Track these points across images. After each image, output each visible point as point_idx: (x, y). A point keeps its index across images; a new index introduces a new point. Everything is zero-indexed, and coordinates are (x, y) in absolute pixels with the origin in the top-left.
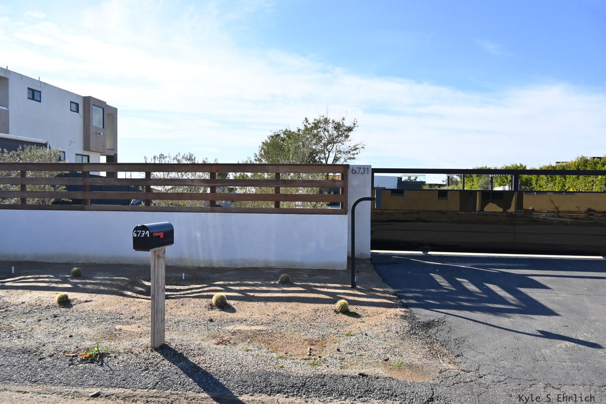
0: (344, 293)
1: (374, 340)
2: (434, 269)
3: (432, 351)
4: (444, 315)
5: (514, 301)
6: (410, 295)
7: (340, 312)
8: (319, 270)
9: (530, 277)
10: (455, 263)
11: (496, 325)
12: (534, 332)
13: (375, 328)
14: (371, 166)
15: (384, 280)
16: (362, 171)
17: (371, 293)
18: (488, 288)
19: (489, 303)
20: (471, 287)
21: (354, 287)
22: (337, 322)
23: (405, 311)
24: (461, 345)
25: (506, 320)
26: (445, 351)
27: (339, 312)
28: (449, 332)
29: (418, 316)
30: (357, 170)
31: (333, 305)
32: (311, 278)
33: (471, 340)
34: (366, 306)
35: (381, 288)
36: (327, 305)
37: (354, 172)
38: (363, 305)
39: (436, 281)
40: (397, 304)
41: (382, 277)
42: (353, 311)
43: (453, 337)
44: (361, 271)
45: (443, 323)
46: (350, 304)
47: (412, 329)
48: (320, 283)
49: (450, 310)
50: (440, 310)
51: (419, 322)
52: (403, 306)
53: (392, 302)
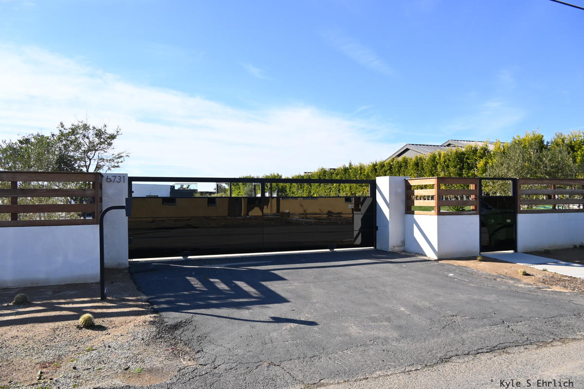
0: (91, 306)
1: (117, 351)
2: (190, 272)
3: (174, 352)
4: (192, 315)
6: (163, 300)
7: (84, 327)
8: (67, 285)
9: (272, 272)
10: (211, 264)
11: (237, 317)
12: (267, 319)
13: (120, 338)
14: (127, 174)
15: (139, 289)
16: (117, 179)
17: (121, 303)
18: (237, 286)
19: (235, 299)
20: (222, 286)
21: (103, 299)
22: (78, 338)
23: (155, 317)
24: (202, 341)
25: (247, 311)
26: (188, 349)
27: (82, 328)
28: (194, 330)
29: (166, 320)
30: (113, 179)
31: (76, 321)
32: (56, 295)
33: (212, 335)
34: (114, 316)
35: (134, 296)
36: (69, 322)
37: (109, 180)
38: (111, 317)
39: (190, 283)
40: (147, 311)
41: (137, 285)
42: (99, 324)
43: (197, 335)
44: (116, 282)
45: (190, 322)
46: (95, 317)
47: (159, 333)
48: (65, 299)
49: (197, 310)
50: (189, 311)
51: (167, 325)
52: (153, 312)
53: (143, 309)
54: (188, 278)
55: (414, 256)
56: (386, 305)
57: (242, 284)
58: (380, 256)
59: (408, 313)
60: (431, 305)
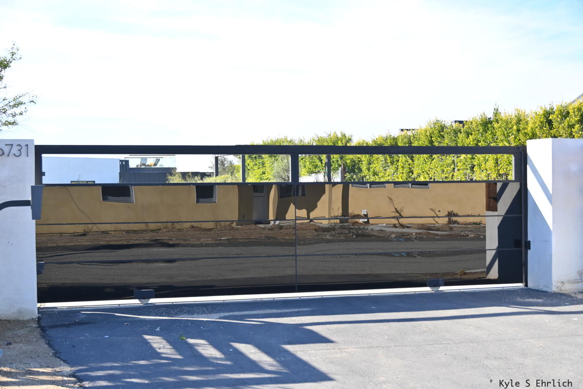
2: (152, 328)
5: (272, 365)
6: (100, 373)
9: (309, 327)
14: (32, 141)
15: (57, 355)
16: (15, 150)
19: (232, 373)
20: (208, 351)
30: (6, 149)
35: (49, 367)
39: (151, 347)
44: (14, 342)
54: (147, 337)
57: (249, 350)
58: (531, 300)
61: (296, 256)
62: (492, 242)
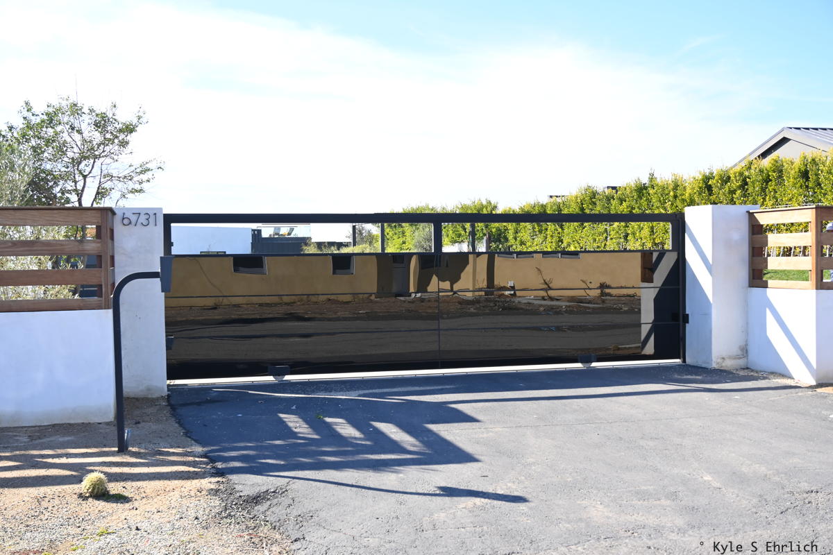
0: (102, 463)
1: (151, 536)
2: (287, 406)
3: (254, 540)
4: (287, 480)
5: (414, 446)
6: (234, 454)
7: (91, 496)
8: (54, 426)
9: (453, 406)
10: (330, 391)
11: (372, 486)
12: (432, 489)
13: (156, 516)
14: (161, 209)
15: (188, 434)
16: (143, 219)
17: (155, 457)
18: (376, 430)
19: (372, 454)
20: (347, 430)
21: (123, 449)
22: (82, 514)
23: (218, 482)
24: (305, 524)
26: (278, 536)
27: (88, 497)
28: (290, 505)
29: (238, 488)
30: (133, 218)
31: (76, 486)
33: (323, 514)
34: (144, 480)
35: (179, 447)
36: (64, 487)
37: (126, 221)
38: (139, 480)
39: (287, 426)
40: (205, 473)
41: (184, 428)
42: (117, 492)
43: (295, 513)
44: (143, 421)
45: (284, 492)
46: (110, 481)
47: (226, 510)
48: (53, 449)
49: (297, 472)
50: (282, 474)
51: (241, 496)
52: (216, 474)
53: (196, 470)
54: (282, 415)
55: (764, 378)
56: (676, 471)
57: (390, 430)
58: (689, 377)
59: (718, 485)
60: (769, 472)
61: (439, 330)
62: (647, 315)
